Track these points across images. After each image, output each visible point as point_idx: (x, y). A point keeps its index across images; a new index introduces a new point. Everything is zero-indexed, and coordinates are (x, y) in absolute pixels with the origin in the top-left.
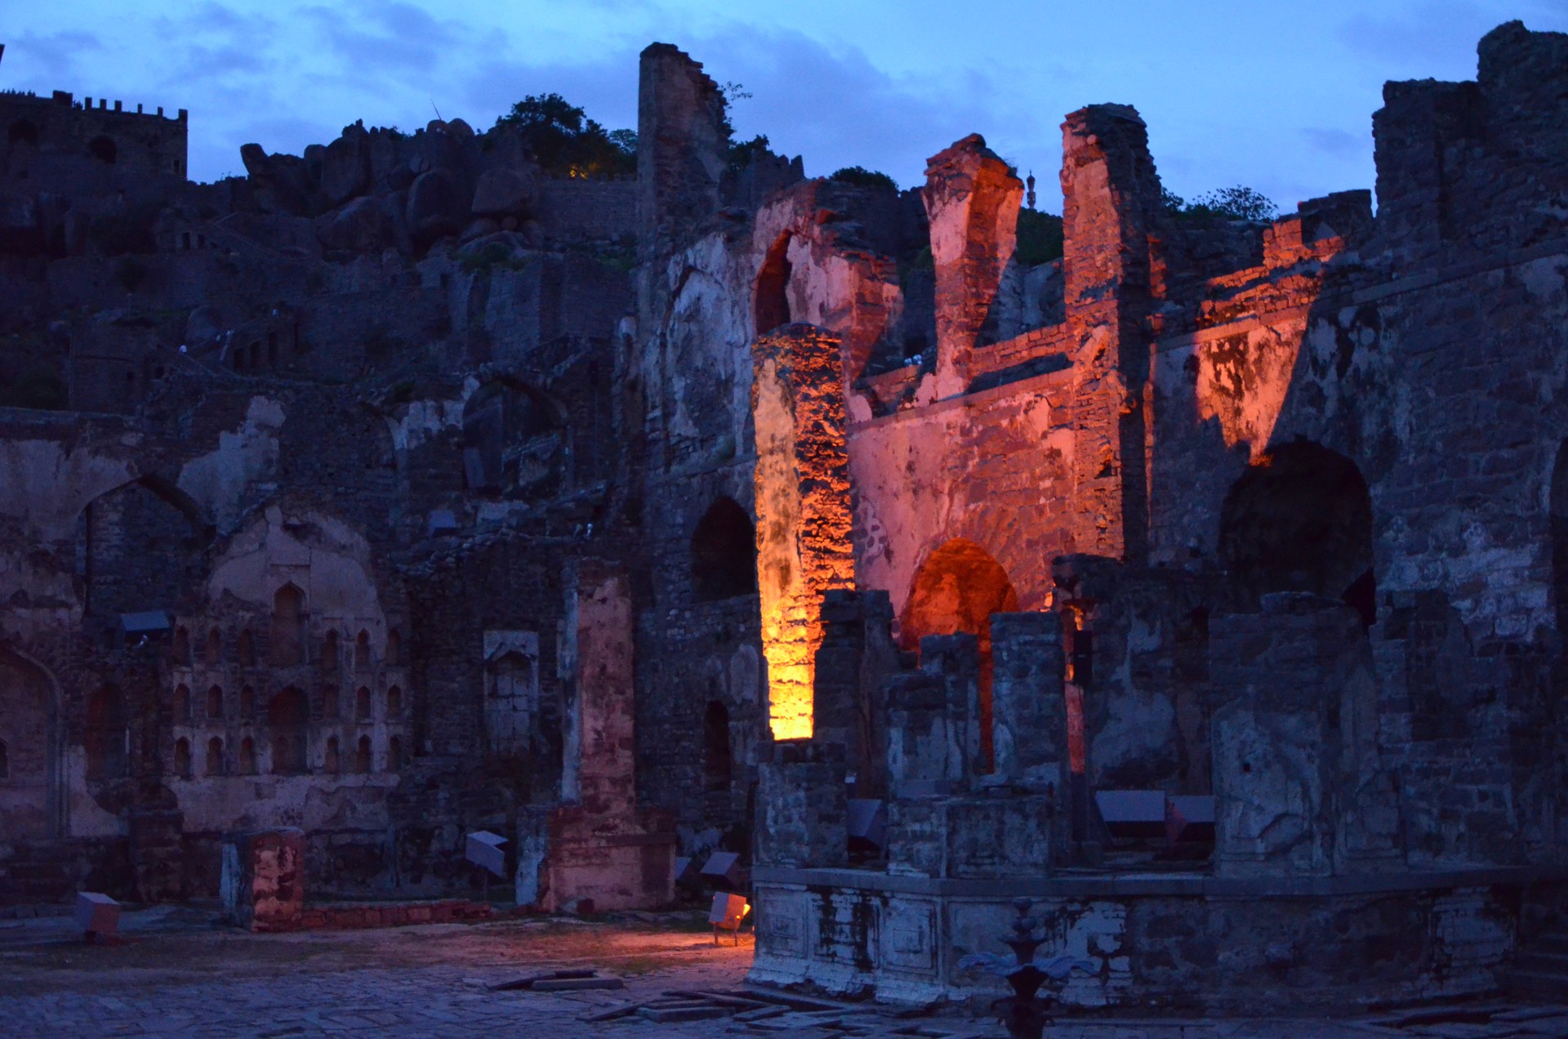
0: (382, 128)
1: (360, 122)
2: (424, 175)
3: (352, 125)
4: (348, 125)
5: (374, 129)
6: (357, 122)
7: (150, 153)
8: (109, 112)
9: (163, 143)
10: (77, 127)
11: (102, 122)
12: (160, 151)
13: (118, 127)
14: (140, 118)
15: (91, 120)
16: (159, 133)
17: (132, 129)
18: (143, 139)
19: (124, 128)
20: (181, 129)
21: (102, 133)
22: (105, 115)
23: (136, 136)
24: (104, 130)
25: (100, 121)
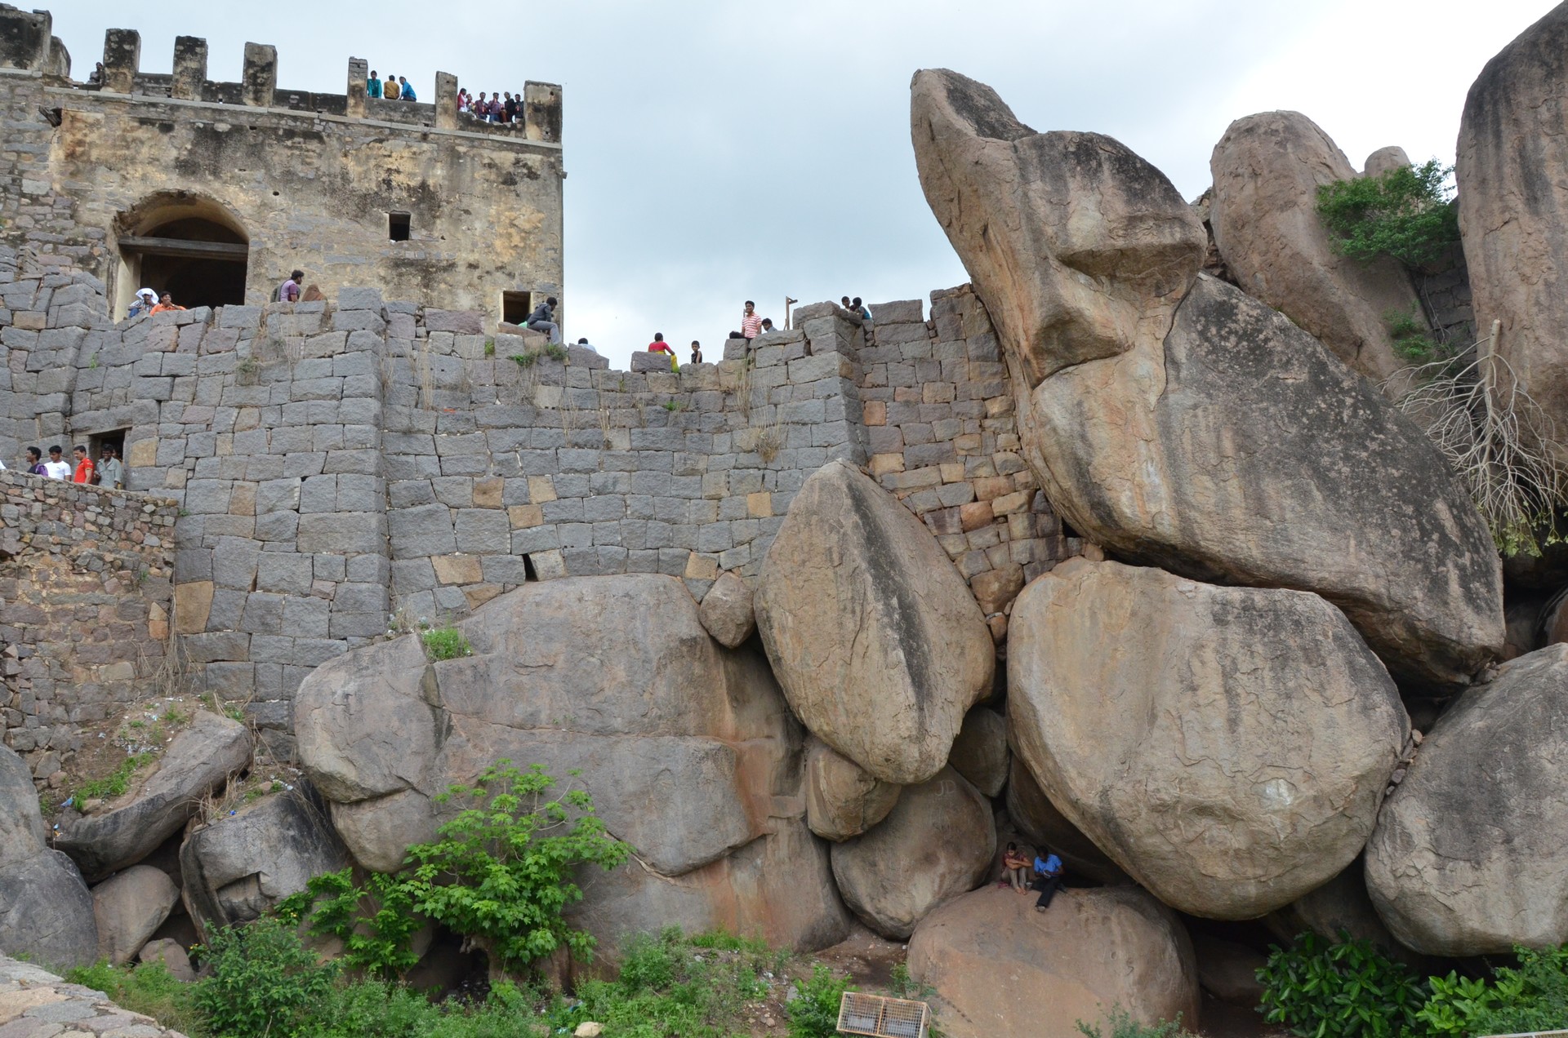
7: (398, 264)
8: (213, 91)
9: (456, 222)
10: (56, 154)
11: (182, 134)
12: (442, 252)
13: (255, 151)
14: (355, 114)
15: (125, 120)
16: (438, 175)
17: (320, 160)
18: (365, 204)
19: (279, 155)
20: (533, 159)
21: (173, 182)
22: (197, 101)
23: (336, 188)
24: (185, 167)
25: (167, 128)
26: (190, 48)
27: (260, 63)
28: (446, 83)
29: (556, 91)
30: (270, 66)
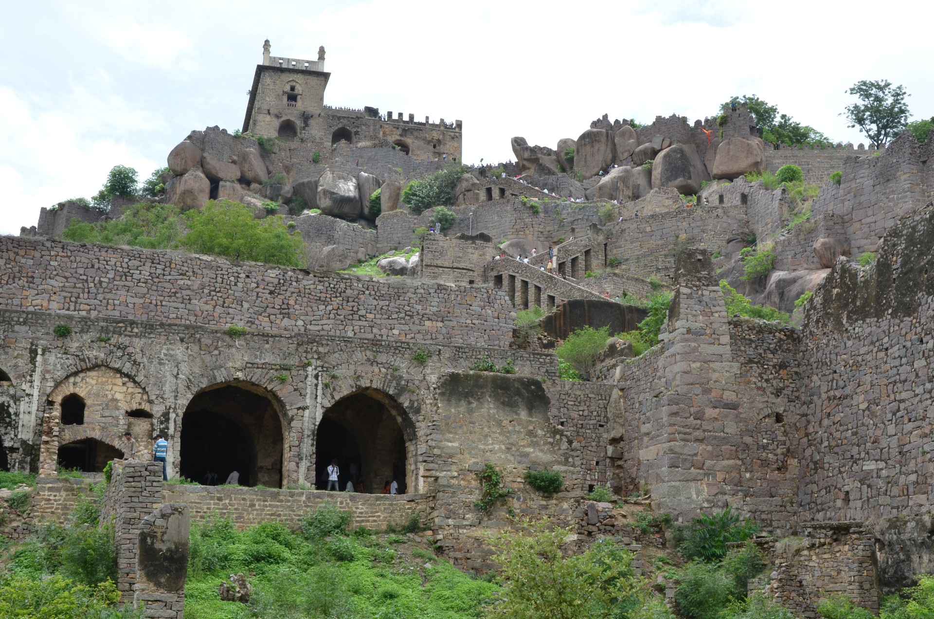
0: (624, 120)
1: (605, 117)
2: (667, 150)
3: (599, 120)
4: (595, 120)
5: (617, 121)
6: (603, 117)
7: (435, 153)
8: (405, 122)
9: (444, 145)
10: (381, 133)
11: (400, 129)
12: (442, 151)
13: (412, 133)
14: (427, 126)
15: (392, 127)
16: (441, 137)
17: (422, 134)
18: (429, 142)
19: (415, 133)
20: (457, 134)
21: (399, 138)
22: (402, 124)
23: (424, 139)
24: (401, 135)
25: (398, 128)
26: (401, 115)
27: (411, 117)
28: (442, 120)
29: (461, 122)
30: (413, 118)
